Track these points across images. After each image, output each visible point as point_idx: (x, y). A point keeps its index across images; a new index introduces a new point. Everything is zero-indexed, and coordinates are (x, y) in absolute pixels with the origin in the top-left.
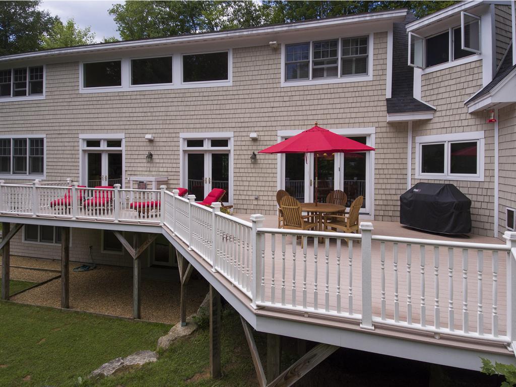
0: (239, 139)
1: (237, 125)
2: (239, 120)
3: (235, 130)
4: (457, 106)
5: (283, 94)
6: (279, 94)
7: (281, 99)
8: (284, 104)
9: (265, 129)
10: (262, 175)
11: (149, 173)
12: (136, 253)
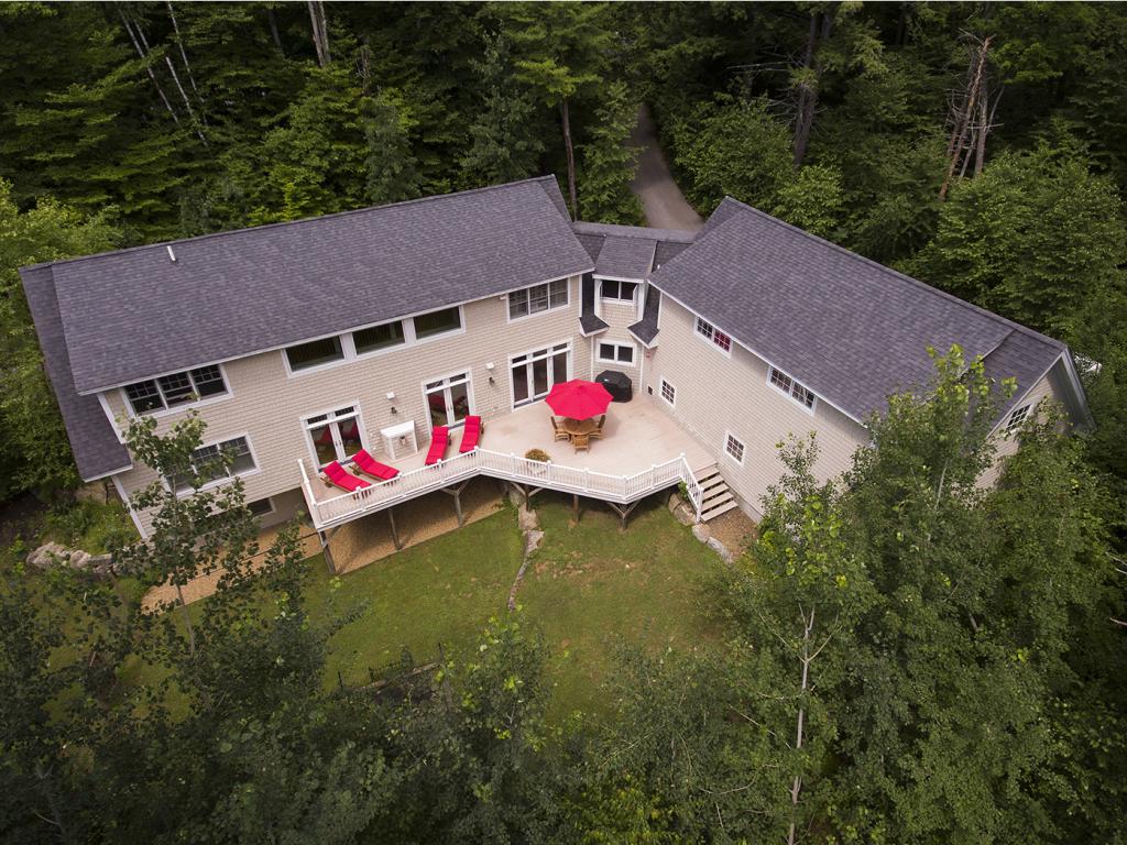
0: (477, 370)
1: (474, 361)
2: (475, 357)
3: (473, 365)
4: (622, 327)
5: (510, 329)
6: (506, 330)
7: (509, 333)
8: (511, 337)
9: (497, 358)
10: (497, 390)
11: (393, 423)
12: (458, 492)
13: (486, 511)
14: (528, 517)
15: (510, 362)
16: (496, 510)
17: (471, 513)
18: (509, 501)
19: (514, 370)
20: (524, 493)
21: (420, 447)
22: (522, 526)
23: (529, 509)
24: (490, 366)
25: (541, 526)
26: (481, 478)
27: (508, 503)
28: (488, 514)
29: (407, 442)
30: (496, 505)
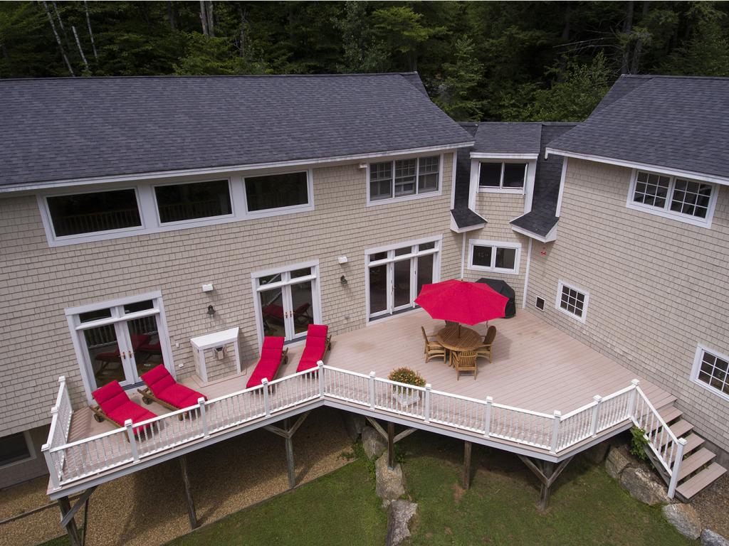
0: (326, 265)
1: (322, 251)
2: (324, 246)
3: (320, 256)
4: (504, 222)
5: (369, 214)
6: (365, 214)
7: (367, 219)
8: (370, 224)
9: (352, 250)
10: (351, 295)
11: (210, 330)
12: (290, 433)
13: (330, 463)
14: (390, 476)
15: (367, 259)
16: (344, 462)
17: (309, 467)
18: (361, 450)
19: (371, 269)
20: (386, 436)
21: (244, 365)
22: (382, 490)
23: (392, 463)
24: (343, 259)
25: (412, 494)
26: (325, 409)
27: (360, 453)
28: (332, 468)
29: (225, 356)
30: (343, 455)
